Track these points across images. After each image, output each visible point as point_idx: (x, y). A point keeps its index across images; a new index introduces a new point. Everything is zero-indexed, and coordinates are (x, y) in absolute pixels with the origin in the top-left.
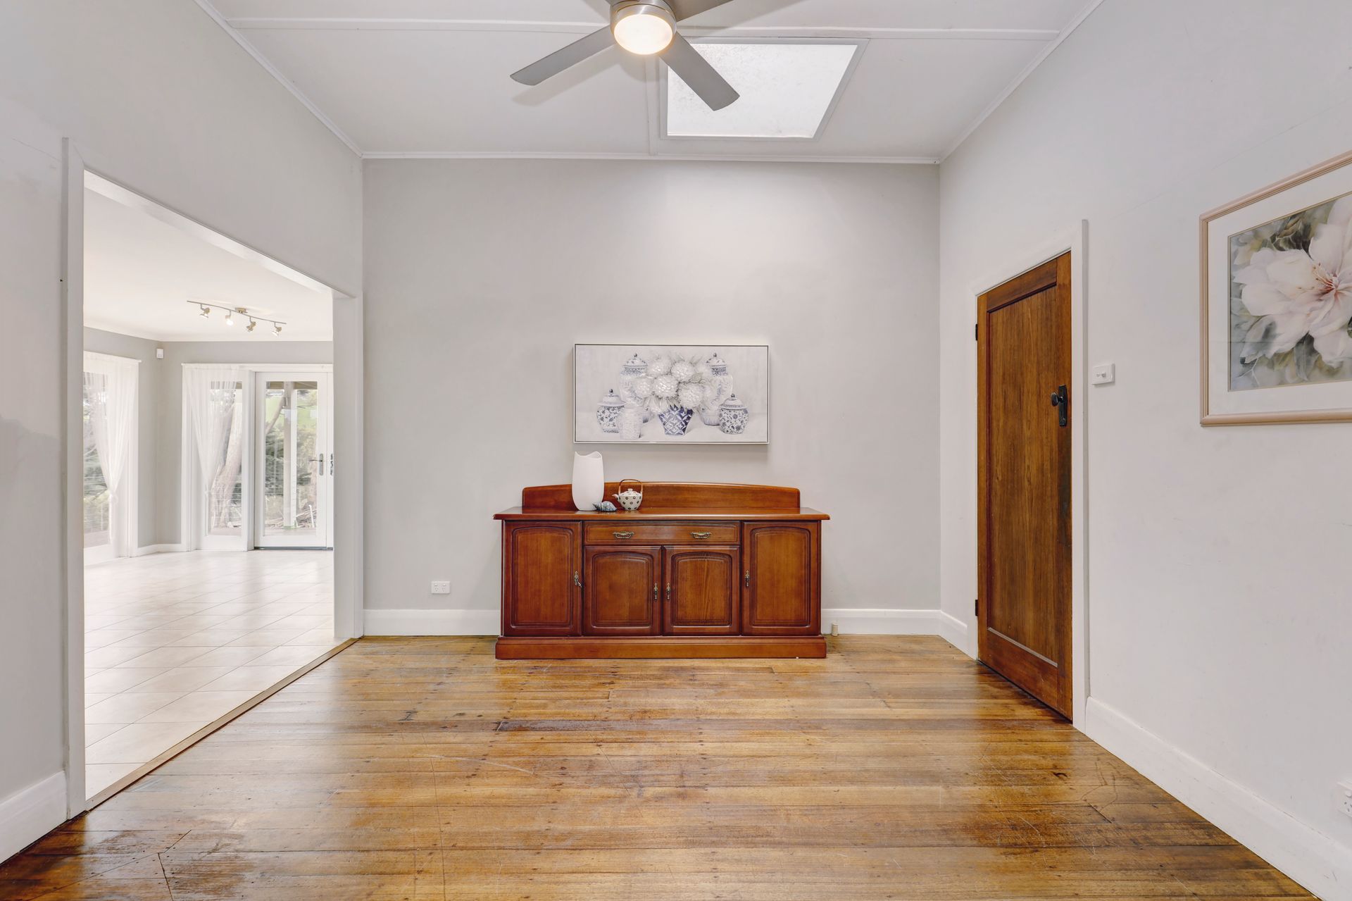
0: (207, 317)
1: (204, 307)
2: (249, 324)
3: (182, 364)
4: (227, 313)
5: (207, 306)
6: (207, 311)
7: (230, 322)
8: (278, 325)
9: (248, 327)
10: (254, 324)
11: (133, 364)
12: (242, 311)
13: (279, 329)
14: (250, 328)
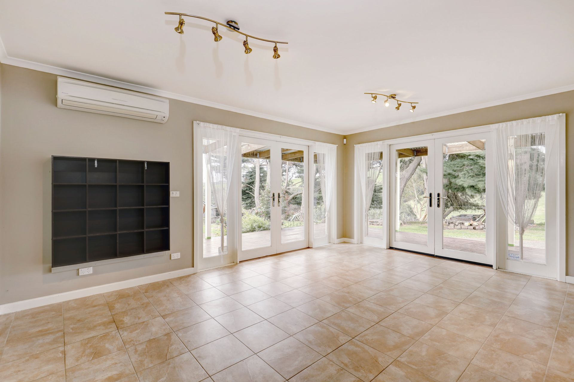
0: (376, 102)
1: (374, 95)
2: (397, 106)
3: (355, 145)
4: (386, 98)
5: (375, 95)
6: (375, 98)
7: (387, 105)
8: (413, 105)
9: (396, 108)
10: (400, 105)
11: (335, 147)
12: (393, 97)
13: (414, 107)
14: (398, 108)
